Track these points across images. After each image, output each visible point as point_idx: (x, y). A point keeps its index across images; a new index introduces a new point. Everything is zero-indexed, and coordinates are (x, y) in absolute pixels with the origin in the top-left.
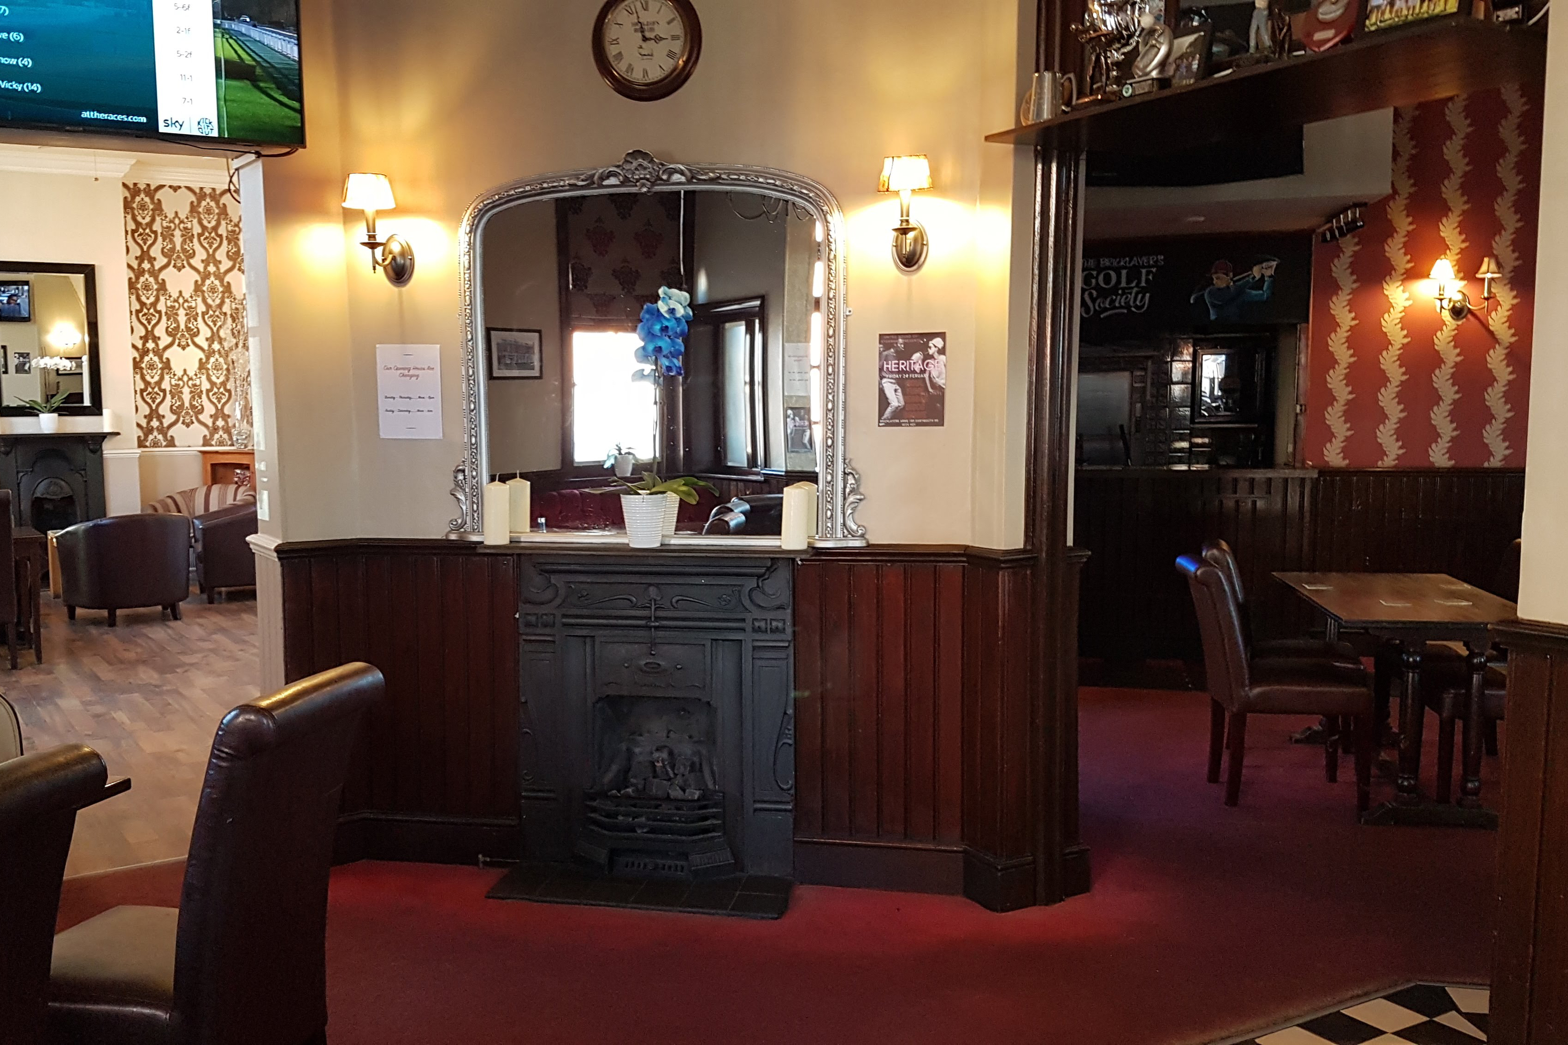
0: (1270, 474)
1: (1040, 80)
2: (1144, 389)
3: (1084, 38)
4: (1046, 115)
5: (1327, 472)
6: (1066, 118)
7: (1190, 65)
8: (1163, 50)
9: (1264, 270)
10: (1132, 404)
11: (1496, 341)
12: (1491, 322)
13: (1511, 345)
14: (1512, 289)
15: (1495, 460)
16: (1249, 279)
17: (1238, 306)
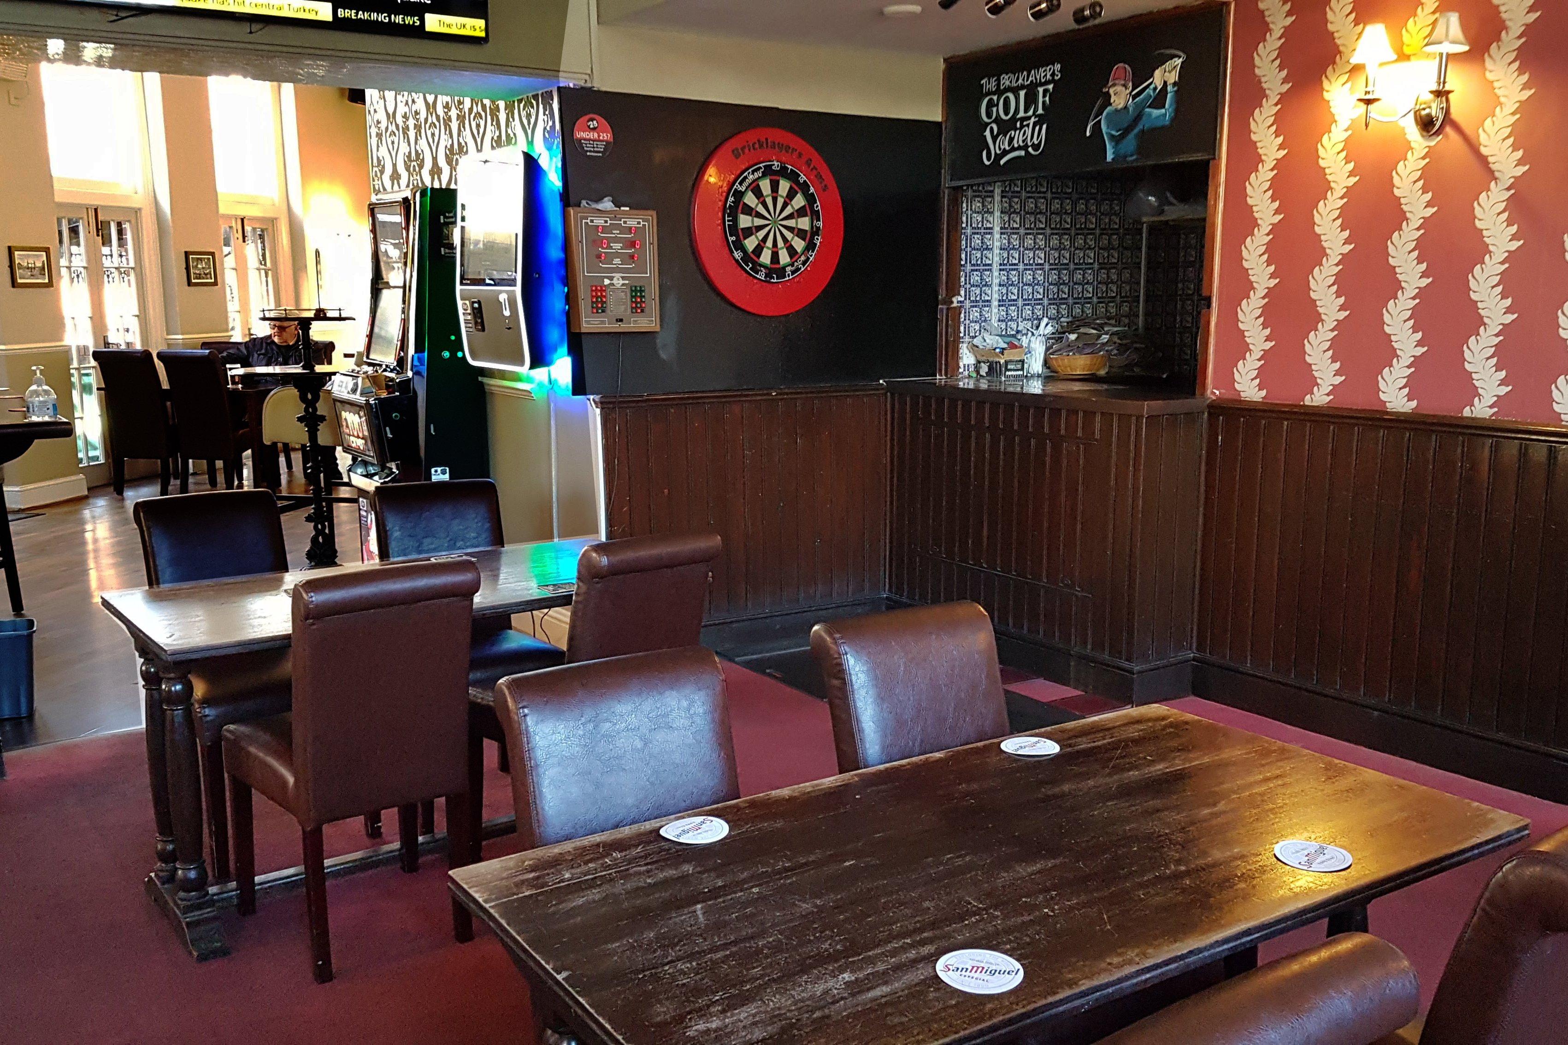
9: (1167, 74)
11: (1491, 175)
12: (1483, 138)
13: (1517, 183)
14: (1521, 71)
15: (1482, 405)
16: (1149, 91)
17: (1137, 136)
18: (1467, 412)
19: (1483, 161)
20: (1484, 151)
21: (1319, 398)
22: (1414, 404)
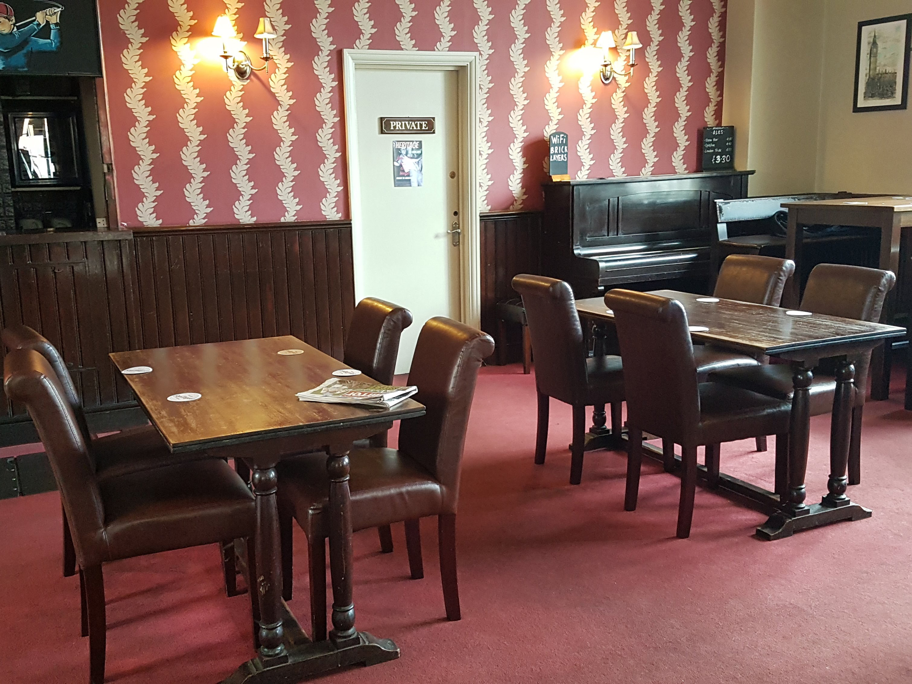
0: (86, 237)
5: (142, 233)
9: (48, 17)
11: (278, 103)
12: (271, 84)
13: (291, 108)
14: (286, 53)
15: (289, 216)
16: (34, 25)
17: (26, 55)
18: (282, 220)
19: (273, 95)
20: (272, 90)
21: (198, 221)
22: (255, 219)
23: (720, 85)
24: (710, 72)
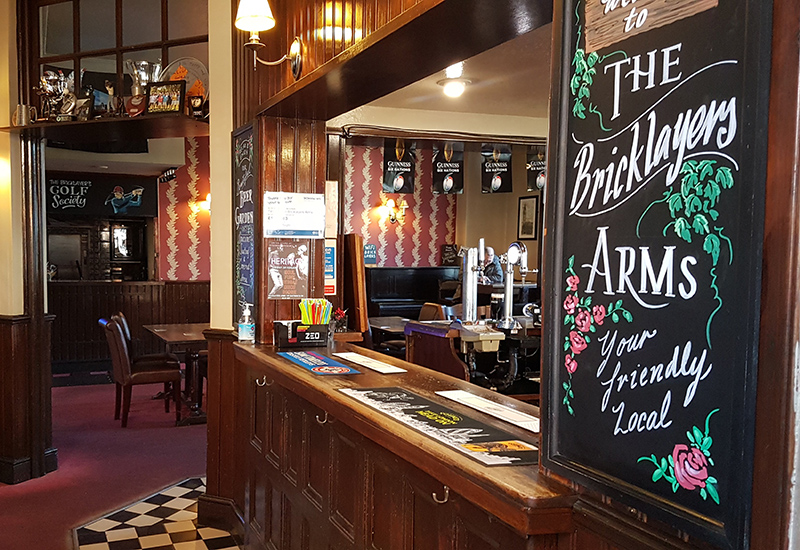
0: (144, 283)
1: (21, 108)
2: (87, 244)
3: (39, 93)
4: (24, 124)
5: (169, 283)
6: (33, 126)
7: (85, 112)
8: (73, 104)
9: (138, 192)
10: (82, 251)
16: (131, 196)
17: (127, 208)
23: (454, 225)
24: (448, 218)
